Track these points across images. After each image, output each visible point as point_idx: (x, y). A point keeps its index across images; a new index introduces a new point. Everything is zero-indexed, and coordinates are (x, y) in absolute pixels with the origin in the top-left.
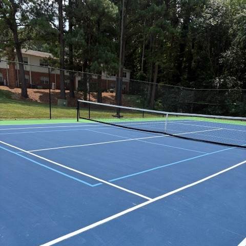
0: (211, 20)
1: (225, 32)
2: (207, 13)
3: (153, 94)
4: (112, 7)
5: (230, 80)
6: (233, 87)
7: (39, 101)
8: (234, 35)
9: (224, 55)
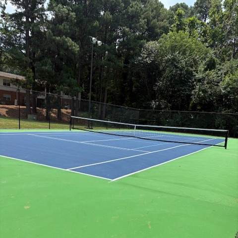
0: (147, 59)
1: (158, 68)
2: (144, 54)
3: (104, 112)
4: (75, 46)
5: (163, 103)
6: (165, 108)
7: (7, 116)
8: (164, 70)
9: (158, 84)
